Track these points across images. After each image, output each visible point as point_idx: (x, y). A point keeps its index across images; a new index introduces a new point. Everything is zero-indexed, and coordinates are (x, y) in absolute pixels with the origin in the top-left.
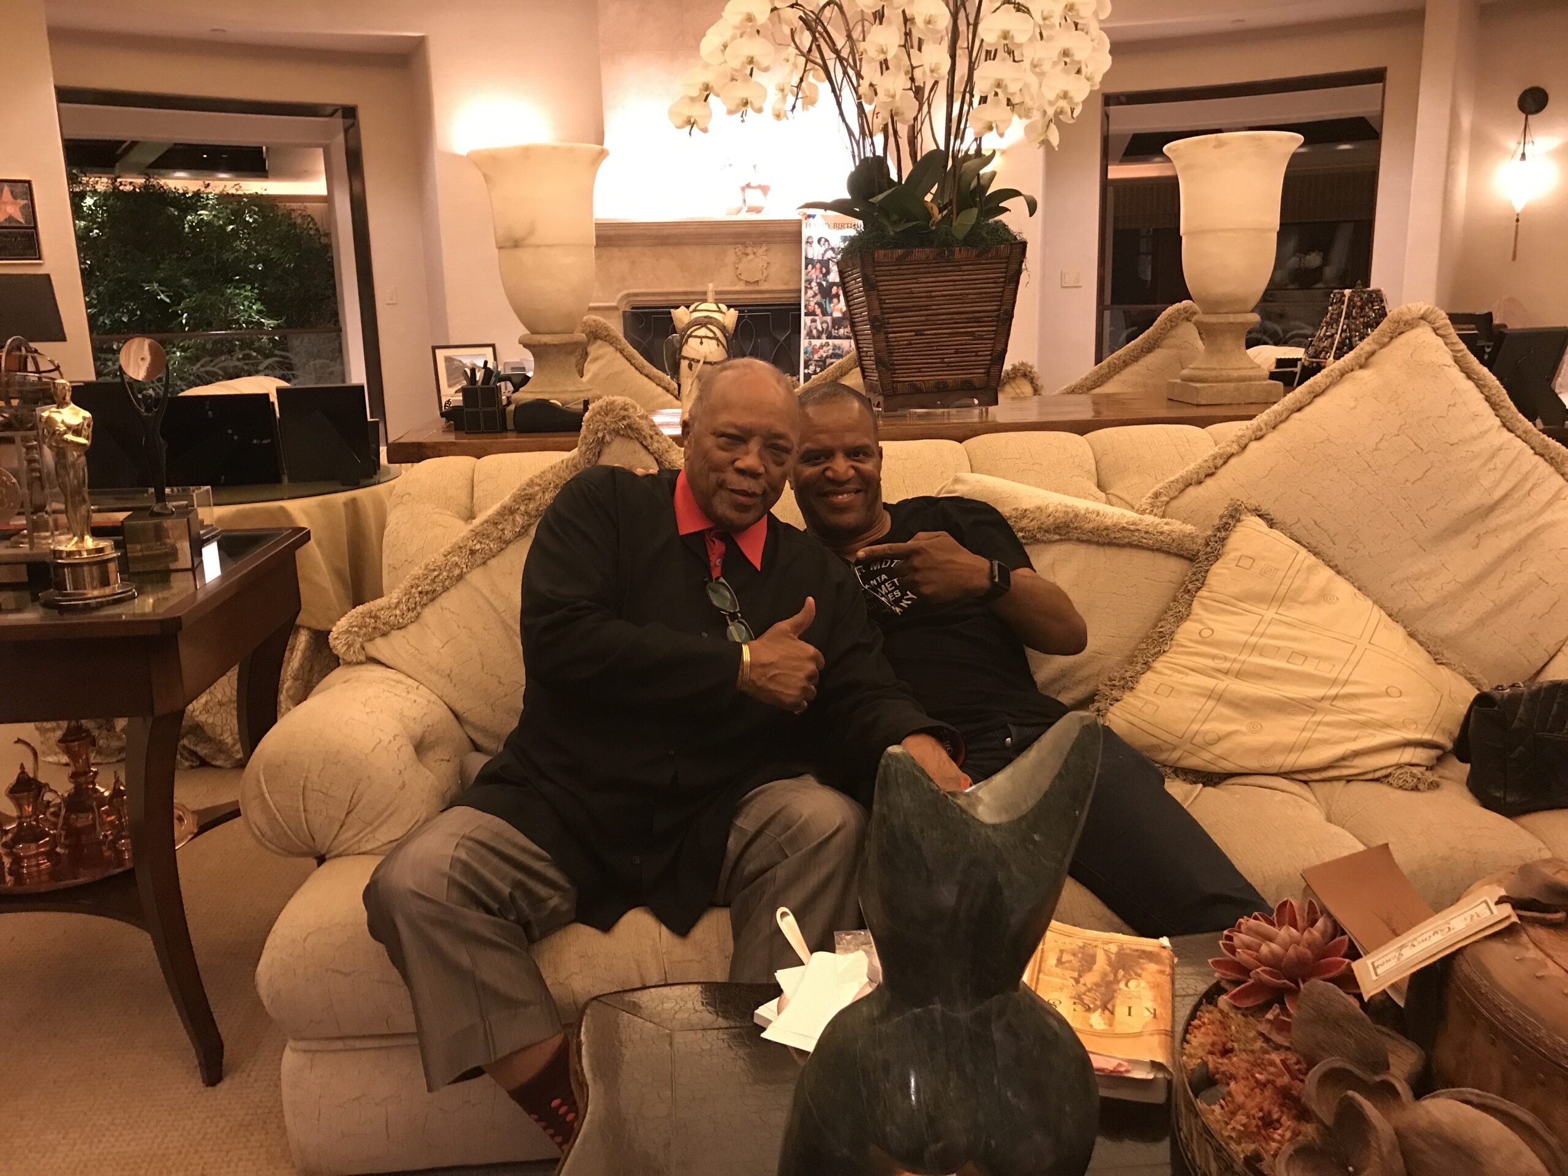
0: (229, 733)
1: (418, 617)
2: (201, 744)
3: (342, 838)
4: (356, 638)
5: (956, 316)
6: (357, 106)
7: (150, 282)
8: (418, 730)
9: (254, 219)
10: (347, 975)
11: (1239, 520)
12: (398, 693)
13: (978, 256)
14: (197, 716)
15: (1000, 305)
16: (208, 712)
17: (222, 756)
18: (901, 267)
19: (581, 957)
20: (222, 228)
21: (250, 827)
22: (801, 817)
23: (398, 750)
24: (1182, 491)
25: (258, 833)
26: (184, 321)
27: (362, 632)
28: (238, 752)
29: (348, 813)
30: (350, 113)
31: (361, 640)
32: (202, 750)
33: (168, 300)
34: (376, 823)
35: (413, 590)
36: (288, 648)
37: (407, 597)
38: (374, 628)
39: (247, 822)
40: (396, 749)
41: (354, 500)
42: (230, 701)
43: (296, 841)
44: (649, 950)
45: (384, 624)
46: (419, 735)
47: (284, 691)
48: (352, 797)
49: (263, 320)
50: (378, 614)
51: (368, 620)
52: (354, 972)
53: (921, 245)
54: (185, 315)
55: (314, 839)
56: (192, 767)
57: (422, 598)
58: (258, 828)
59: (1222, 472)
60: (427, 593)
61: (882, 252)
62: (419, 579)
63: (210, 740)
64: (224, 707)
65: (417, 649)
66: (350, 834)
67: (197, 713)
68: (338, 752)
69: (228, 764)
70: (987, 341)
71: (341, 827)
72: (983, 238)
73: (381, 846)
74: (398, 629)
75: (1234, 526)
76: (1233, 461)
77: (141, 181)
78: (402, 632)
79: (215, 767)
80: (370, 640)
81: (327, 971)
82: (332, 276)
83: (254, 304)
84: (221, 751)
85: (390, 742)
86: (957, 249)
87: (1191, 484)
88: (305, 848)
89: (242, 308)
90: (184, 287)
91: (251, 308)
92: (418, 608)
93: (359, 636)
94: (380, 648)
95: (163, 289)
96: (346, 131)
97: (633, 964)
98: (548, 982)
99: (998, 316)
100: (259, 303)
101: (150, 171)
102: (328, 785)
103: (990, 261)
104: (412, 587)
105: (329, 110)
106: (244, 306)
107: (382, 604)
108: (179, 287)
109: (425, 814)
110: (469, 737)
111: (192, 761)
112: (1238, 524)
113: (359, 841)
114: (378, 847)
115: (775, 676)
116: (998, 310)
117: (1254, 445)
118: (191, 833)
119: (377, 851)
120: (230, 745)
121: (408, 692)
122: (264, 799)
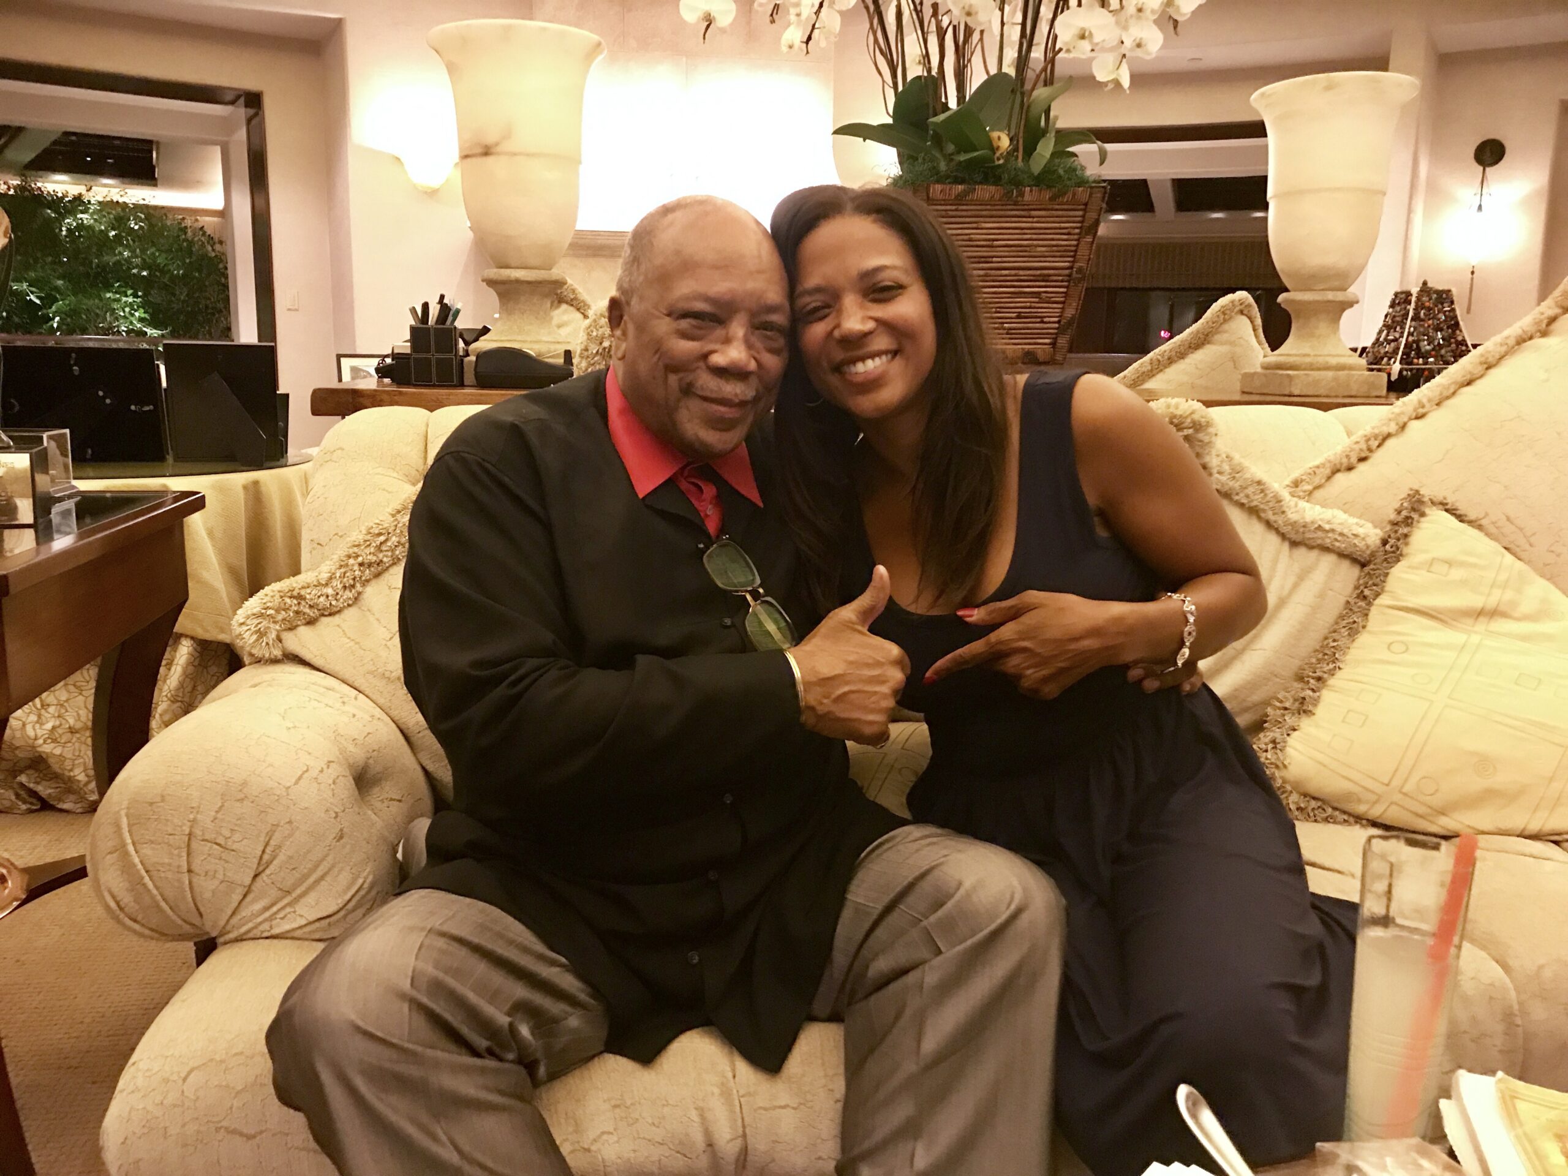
0: (82, 769)
1: (357, 598)
2: (44, 783)
3: (245, 912)
4: (272, 625)
5: (1021, 272)
6: (262, 93)
7: (18, 280)
8: (358, 755)
9: (140, 226)
10: (250, 1137)
11: (1423, 515)
12: (330, 704)
13: (1051, 199)
14: (40, 746)
15: (1073, 262)
16: (54, 741)
17: (72, 797)
18: (961, 207)
19: (616, 1106)
20: (104, 233)
21: (101, 897)
22: (958, 888)
23: (334, 783)
24: (1329, 478)
25: (113, 904)
26: (55, 325)
27: (280, 617)
28: (92, 792)
29: (256, 876)
30: (253, 100)
31: (278, 627)
32: (44, 790)
33: (38, 302)
34: (298, 891)
35: (351, 561)
36: (164, 662)
37: (343, 570)
38: (297, 612)
39: (97, 886)
40: (331, 782)
41: (256, 483)
42: (86, 728)
43: (174, 917)
44: (716, 1091)
45: (311, 607)
46: (361, 763)
47: (157, 716)
48: (263, 852)
49: (145, 329)
50: (303, 592)
51: (288, 600)
52: (261, 1132)
53: (985, 181)
54: (57, 319)
55: (201, 915)
56: (31, 811)
57: (363, 572)
58: (114, 897)
59: (1378, 457)
60: (370, 565)
61: (938, 187)
62: (358, 546)
63: (56, 777)
64: (78, 735)
65: (357, 643)
66: (257, 907)
67: (41, 741)
68: (245, 783)
69: (78, 808)
70: (1055, 305)
71: (245, 896)
72: (1060, 177)
73: (306, 925)
74: (330, 615)
75: (1418, 522)
76: (1390, 443)
77: (16, 182)
78: (336, 619)
79: (62, 811)
80: (290, 629)
81: (217, 1130)
82: (226, 287)
83: (136, 311)
84: (69, 791)
85: (322, 771)
86: (1028, 189)
87: (1338, 471)
88: (187, 928)
89: (122, 314)
90: (57, 289)
91: (133, 315)
92: (358, 585)
93: (275, 622)
94: (302, 641)
95: (34, 289)
96: (249, 121)
97: (694, 1115)
98: (565, 1149)
99: (1070, 275)
100: (142, 310)
101: (28, 173)
102: (227, 833)
103: (1065, 207)
104: (349, 557)
105: (229, 97)
106: (124, 312)
107: (309, 581)
108: (52, 289)
109: (371, 878)
110: (424, 769)
111: (31, 803)
112: (1422, 519)
113: (271, 919)
114: (301, 927)
115: (845, 694)
116: (1071, 268)
117: (1415, 425)
118: (16, 900)
119: (298, 934)
120: (82, 783)
121: (344, 703)
122: (126, 853)
